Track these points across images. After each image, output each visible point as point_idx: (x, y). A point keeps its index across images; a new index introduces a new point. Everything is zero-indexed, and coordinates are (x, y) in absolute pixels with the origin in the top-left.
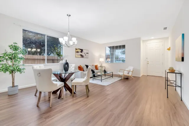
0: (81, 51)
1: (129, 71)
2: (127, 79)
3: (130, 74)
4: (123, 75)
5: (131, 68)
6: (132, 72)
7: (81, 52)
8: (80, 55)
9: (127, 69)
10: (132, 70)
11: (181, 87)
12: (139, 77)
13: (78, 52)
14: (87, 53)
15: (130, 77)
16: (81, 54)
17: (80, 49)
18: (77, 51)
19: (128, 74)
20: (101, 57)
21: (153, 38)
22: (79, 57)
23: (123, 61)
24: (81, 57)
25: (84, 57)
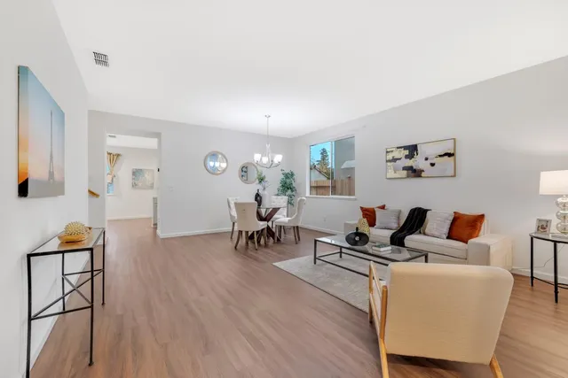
0: (407, 152)
7: (410, 156)
8: (404, 168)
13: (394, 160)
16: (409, 163)
17: (405, 148)
18: (390, 157)
22: (397, 175)
24: (408, 176)
25: (423, 174)
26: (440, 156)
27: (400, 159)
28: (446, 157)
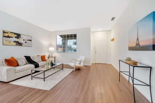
0: (16, 36)
1: (81, 61)
2: (78, 69)
3: (82, 65)
4: (74, 66)
5: (82, 58)
6: (84, 62)
8: (14, 42)
9: (78, 60)
10: (83, 60)
11: (150, 86)
12: (90, 66)
13: (8, 37)
14: (30, 40)
15: (82, 67)
16: (17, 40)
17: (16, 34)
18: (6, 35)
19: (80, 64)
20: (51, 46)
21: (100, 29)
22: (11, 44)
23: (75, 50)
24: (16, 45)
25: (23, 45)
26: (28, 40)
27: (12, 37)
28: (30, 41)
